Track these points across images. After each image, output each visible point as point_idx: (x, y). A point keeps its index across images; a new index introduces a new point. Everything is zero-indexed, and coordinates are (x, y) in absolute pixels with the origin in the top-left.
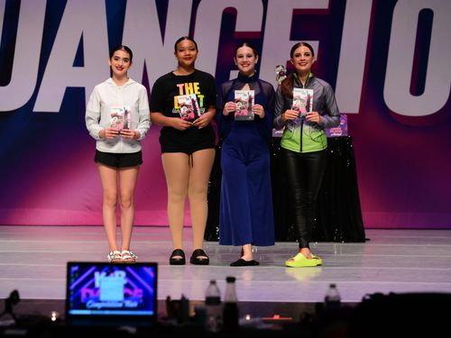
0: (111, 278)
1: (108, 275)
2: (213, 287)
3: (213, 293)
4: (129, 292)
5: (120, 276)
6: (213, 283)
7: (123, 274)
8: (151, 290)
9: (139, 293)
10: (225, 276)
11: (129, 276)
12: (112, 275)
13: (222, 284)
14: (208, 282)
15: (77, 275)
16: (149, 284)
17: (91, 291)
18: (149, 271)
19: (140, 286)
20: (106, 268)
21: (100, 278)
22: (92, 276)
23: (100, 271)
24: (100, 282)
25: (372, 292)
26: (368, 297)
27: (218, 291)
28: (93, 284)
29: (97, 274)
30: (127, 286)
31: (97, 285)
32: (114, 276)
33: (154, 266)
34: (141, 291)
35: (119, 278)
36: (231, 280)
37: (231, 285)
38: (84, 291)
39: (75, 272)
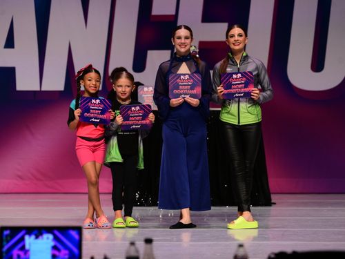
0: (40, 241)
1: (37, 237)
2: (133, 248)
3: (133, 254)
4: (57, 253)
5: (48, 238)
6: (132, 244)
7: (51, 237)
8: (76, 250)
9: (65, 255)
10: (143, 238)
11: (56, 238)
12: (40, 237)
13: (141, 245)
14: (127, 243)
15: (9, 238)
16: (74, 246)
17: (21, 253)
18: (74, 234)
19: (66, 248)
20: (36, 232)
21: (30, 241)
22: (22, 239)
23: (30, 234)
24: (30, 244)
25: (277, 250)
26: (273, 256)
27: (137, 251)
28: (24, 247)
29: (27, 237)
30: (54, 248)
31: (27, 247)
32: (43, 238)
33: (79, 230)
34: (67, 252)
35: (47, 241)
36: (149, 241)
37: (148, 246)
38: (15, 252)
39: (7, 236)
